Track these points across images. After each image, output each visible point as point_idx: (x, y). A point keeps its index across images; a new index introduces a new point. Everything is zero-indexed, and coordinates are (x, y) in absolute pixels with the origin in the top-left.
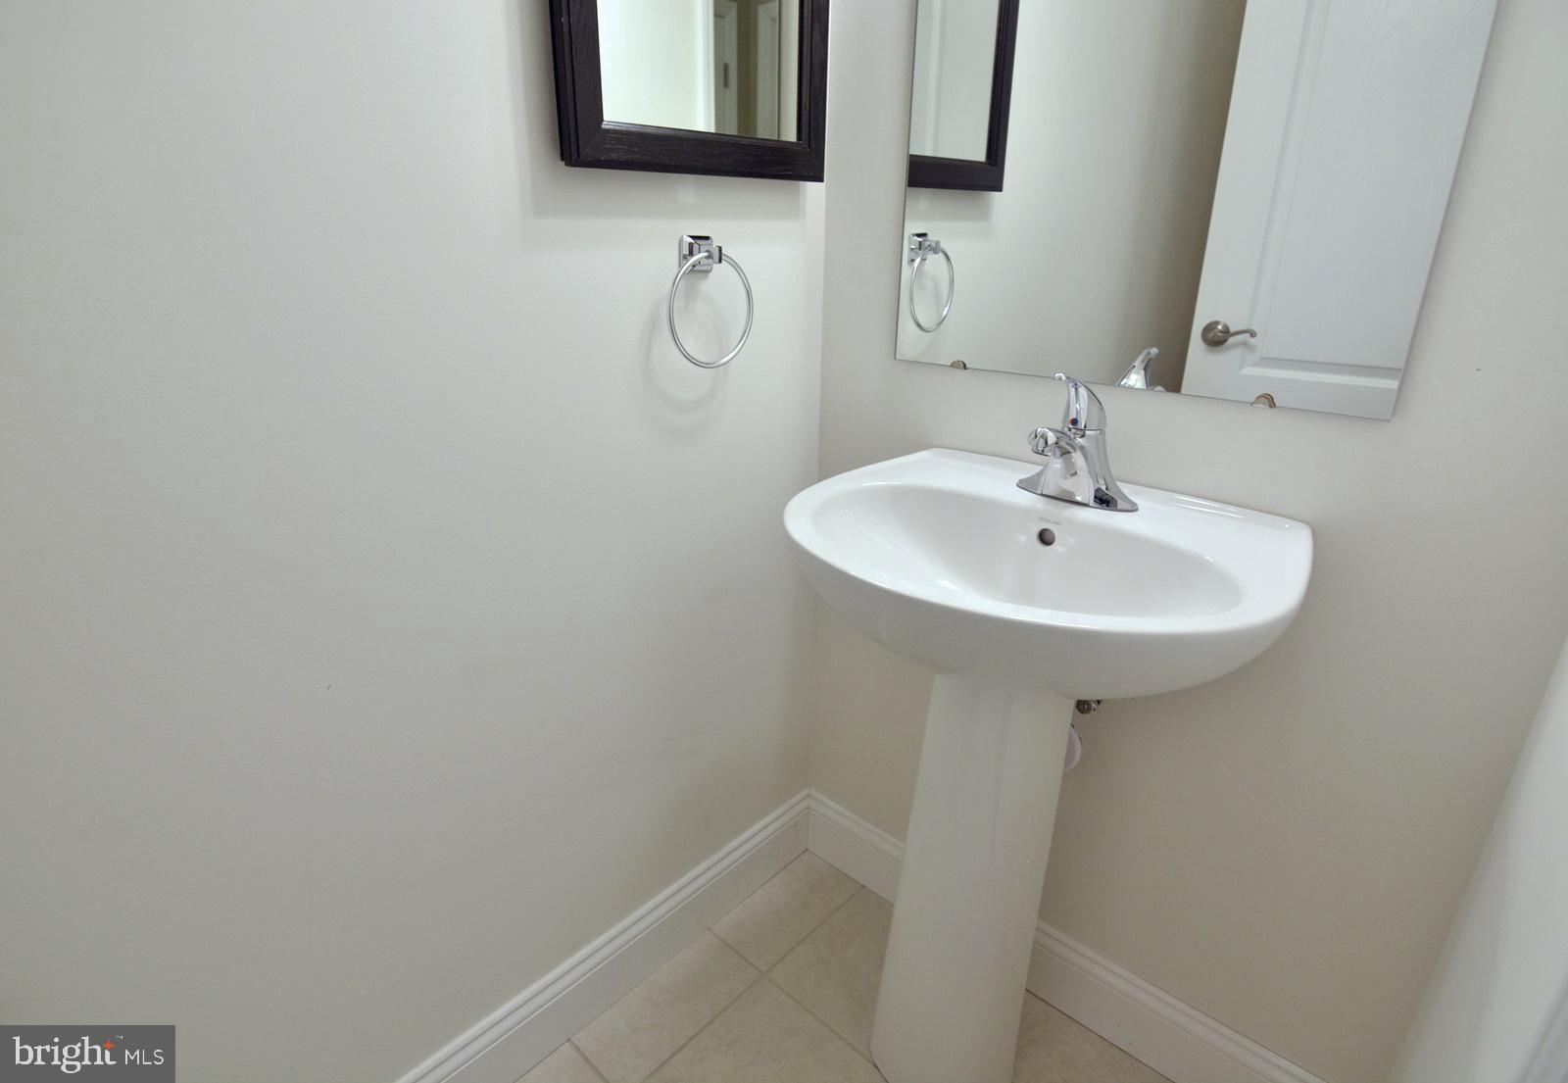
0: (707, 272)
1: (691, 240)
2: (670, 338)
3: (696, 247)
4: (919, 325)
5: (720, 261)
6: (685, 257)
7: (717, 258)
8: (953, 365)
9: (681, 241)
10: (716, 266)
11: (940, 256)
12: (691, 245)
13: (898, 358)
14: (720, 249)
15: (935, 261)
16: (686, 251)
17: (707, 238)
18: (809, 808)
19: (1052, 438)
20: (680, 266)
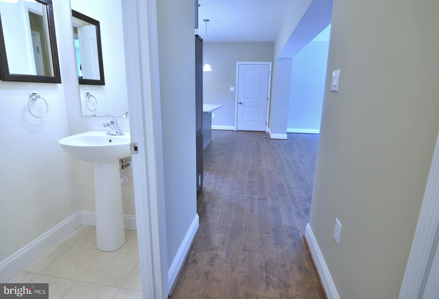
0: (36, 100)
1: (32, 94)
2: (29, 112)
3: (33, 95)
4: (90, 110)
5: (39, 98)
6: (31, 97)
7: (38, 97)
8: (93, 116)
9: (29, 94)
10: (38, 99)
11: (92, 97)
12: (32, 95)
13: (83, 115)
14: (39, 96)
15: (91, 98)
16: (31, 96)
17: (36, 94)
18: (80, 214)
19: (106, 124)
20: (30, 99)
